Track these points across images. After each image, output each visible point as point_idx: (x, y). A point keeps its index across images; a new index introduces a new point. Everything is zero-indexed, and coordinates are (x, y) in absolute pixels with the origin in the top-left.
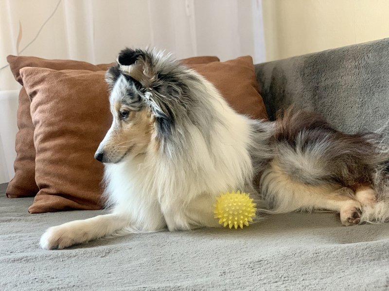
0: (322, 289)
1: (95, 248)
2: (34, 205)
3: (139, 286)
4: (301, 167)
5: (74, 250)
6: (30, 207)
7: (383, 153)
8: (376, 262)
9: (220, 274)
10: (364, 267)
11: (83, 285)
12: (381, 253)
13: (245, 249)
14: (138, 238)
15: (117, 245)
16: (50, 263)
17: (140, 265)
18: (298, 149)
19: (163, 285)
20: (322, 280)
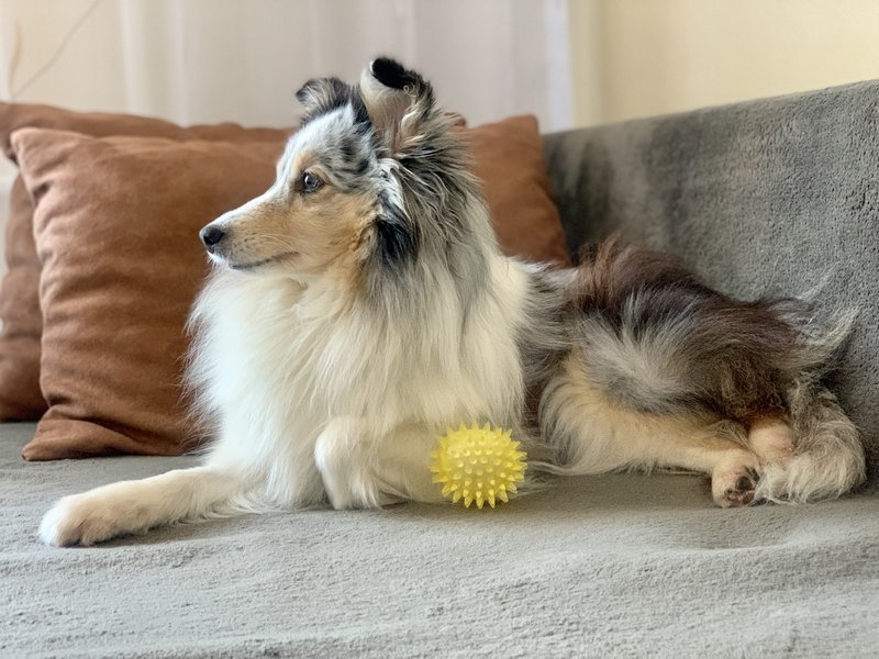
0: (648, 653)
1: (162, 546)
2: (36, 441)
3: (248, 637)
4: (630, 373)
5: (112, 549)
6: (28, 446)
7: (813, 345)
8: (776, 593)
9: (430, 613)
10: (748, 605)
11: (125, 632)
12: (789, 573)
13: (494, 557)
14: (261, 523)
15: (211, 540)
16: (59, 578)
17: (256, 588)
18: (626, 333)
19: (302, 635)
20: (651, 632)
